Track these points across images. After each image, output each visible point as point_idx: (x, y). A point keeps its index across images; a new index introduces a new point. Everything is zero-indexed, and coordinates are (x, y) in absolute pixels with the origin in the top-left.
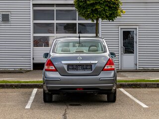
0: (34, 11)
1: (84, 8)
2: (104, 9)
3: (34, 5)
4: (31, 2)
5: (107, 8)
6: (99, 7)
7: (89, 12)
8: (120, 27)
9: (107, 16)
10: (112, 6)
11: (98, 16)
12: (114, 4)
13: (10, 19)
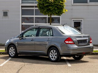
0: (22, 10)
1: (42, 8)
2: (54, 9)
3: (22, 7)
4: (20, 5)
5: (56, 8)
6: (51, 8)
7: (45, 11)
8: (72, 20)
9: (56, 13)
10: (59, 7)
11: (51, 13)
12: (60, 6)
13: (8, 15)
